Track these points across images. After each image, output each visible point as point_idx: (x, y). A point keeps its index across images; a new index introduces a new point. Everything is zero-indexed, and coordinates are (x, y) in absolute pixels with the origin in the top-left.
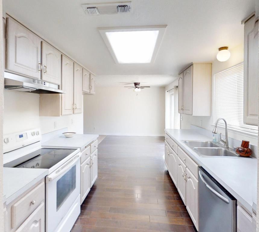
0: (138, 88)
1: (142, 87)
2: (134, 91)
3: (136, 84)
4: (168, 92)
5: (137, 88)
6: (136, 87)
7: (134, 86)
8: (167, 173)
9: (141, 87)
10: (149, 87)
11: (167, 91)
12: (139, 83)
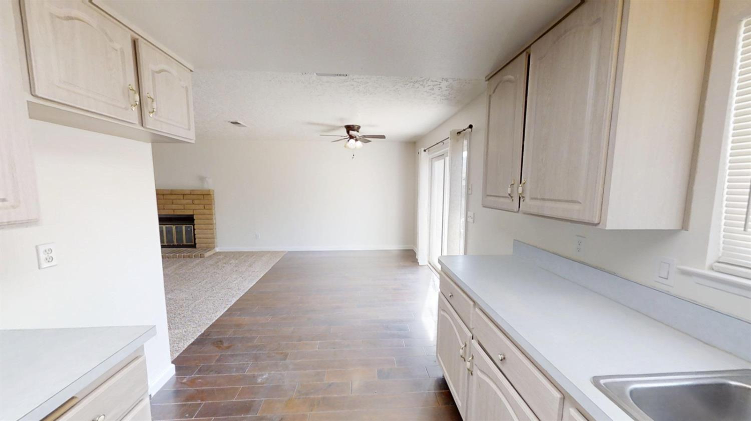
0: (356, 140)
1: (365, 139)
2: (345, 146)
3: (349, 128)
4: (425, 151)
5: (352, 141)
6: (351, 137)
7: (346, 134)
8: (443, 385)
9: (364, 136)
10: (383, 137)
11: (423, 149)
12: (359, 127)
